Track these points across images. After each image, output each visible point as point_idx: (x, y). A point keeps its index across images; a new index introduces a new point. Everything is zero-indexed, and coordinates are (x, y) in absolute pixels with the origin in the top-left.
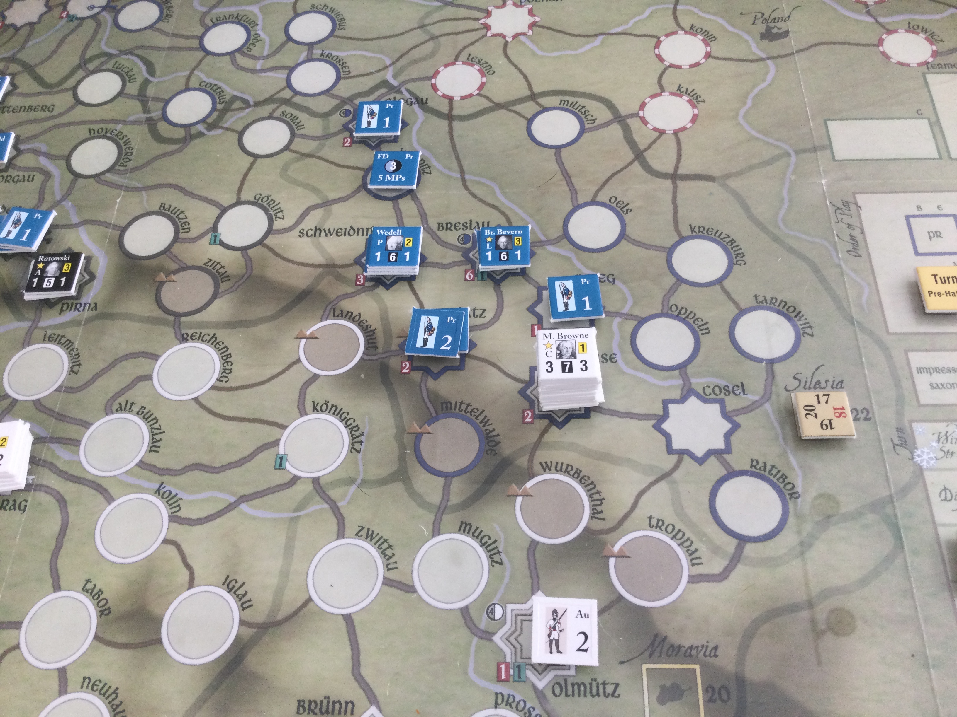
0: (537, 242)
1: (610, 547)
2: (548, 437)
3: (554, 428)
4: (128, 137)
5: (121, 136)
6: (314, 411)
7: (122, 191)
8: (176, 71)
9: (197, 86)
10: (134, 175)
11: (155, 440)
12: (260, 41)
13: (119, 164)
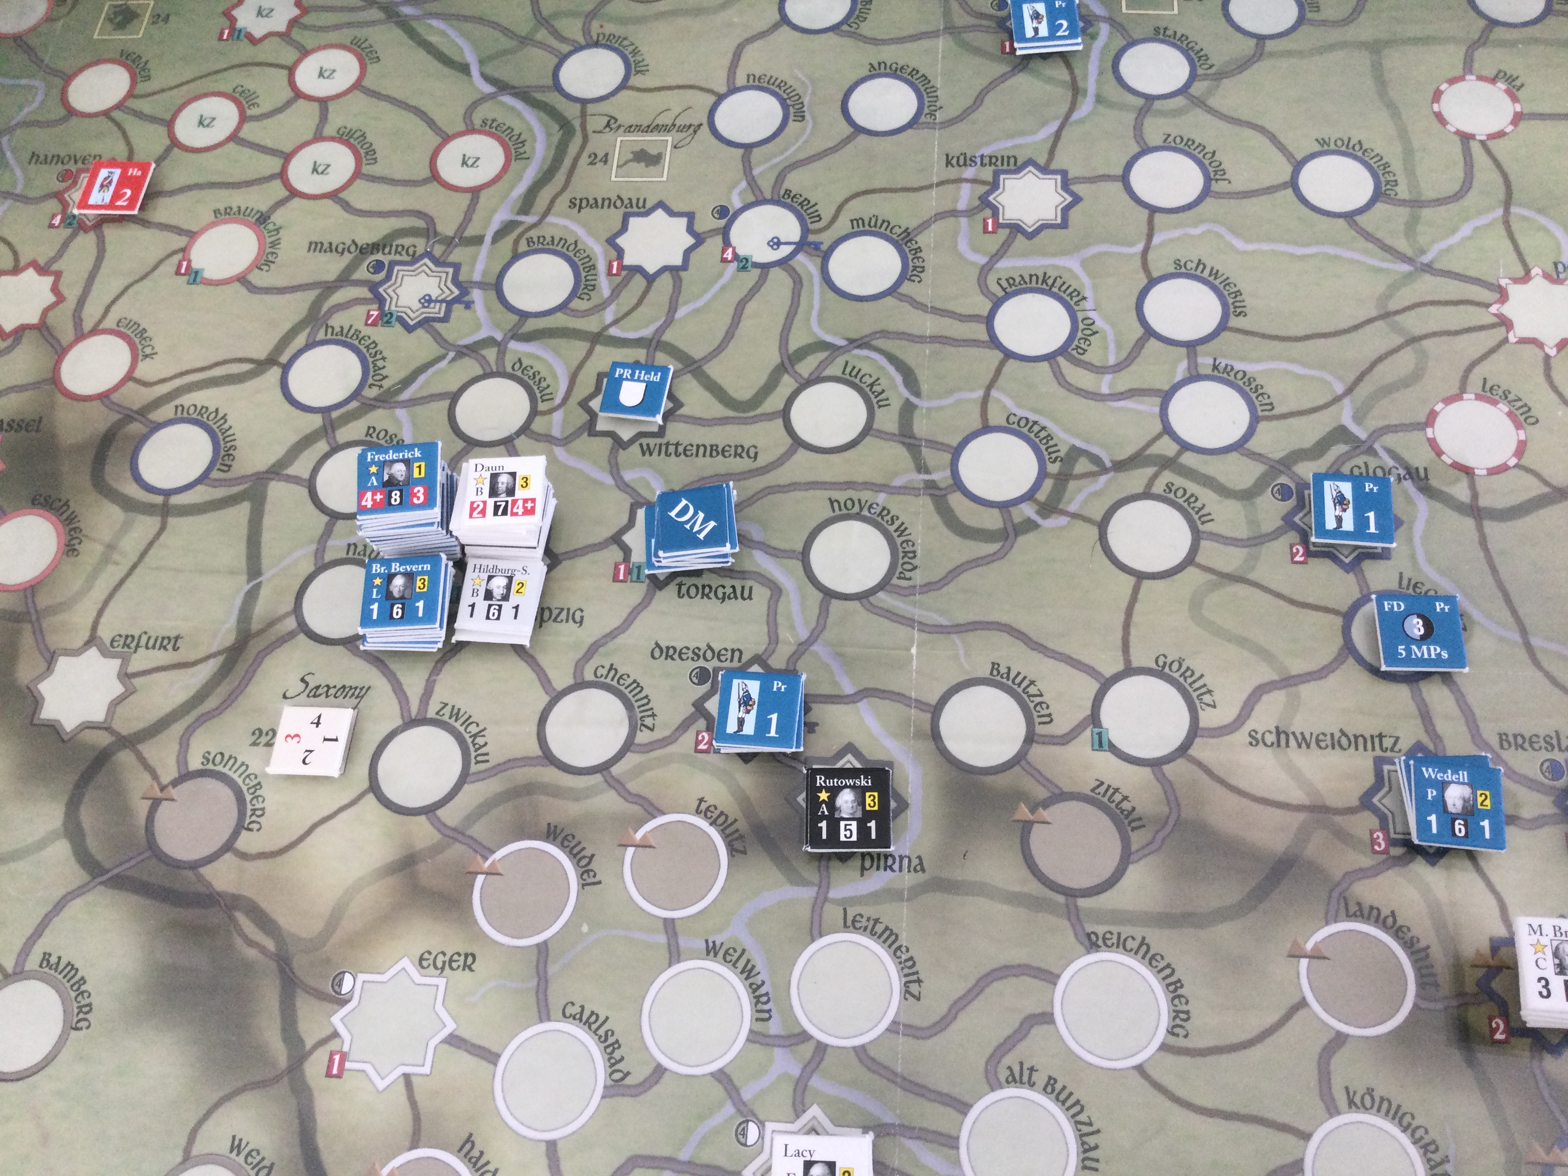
4: (902, 520)
5: (888, 518)
6: (1350, 1107)
7: (916, 632)
8: (960, 389)
9: (1004, 424)
10: (929, 598)
11: (1086, 1147)
12: (1097, 332)
13: (897, 575)
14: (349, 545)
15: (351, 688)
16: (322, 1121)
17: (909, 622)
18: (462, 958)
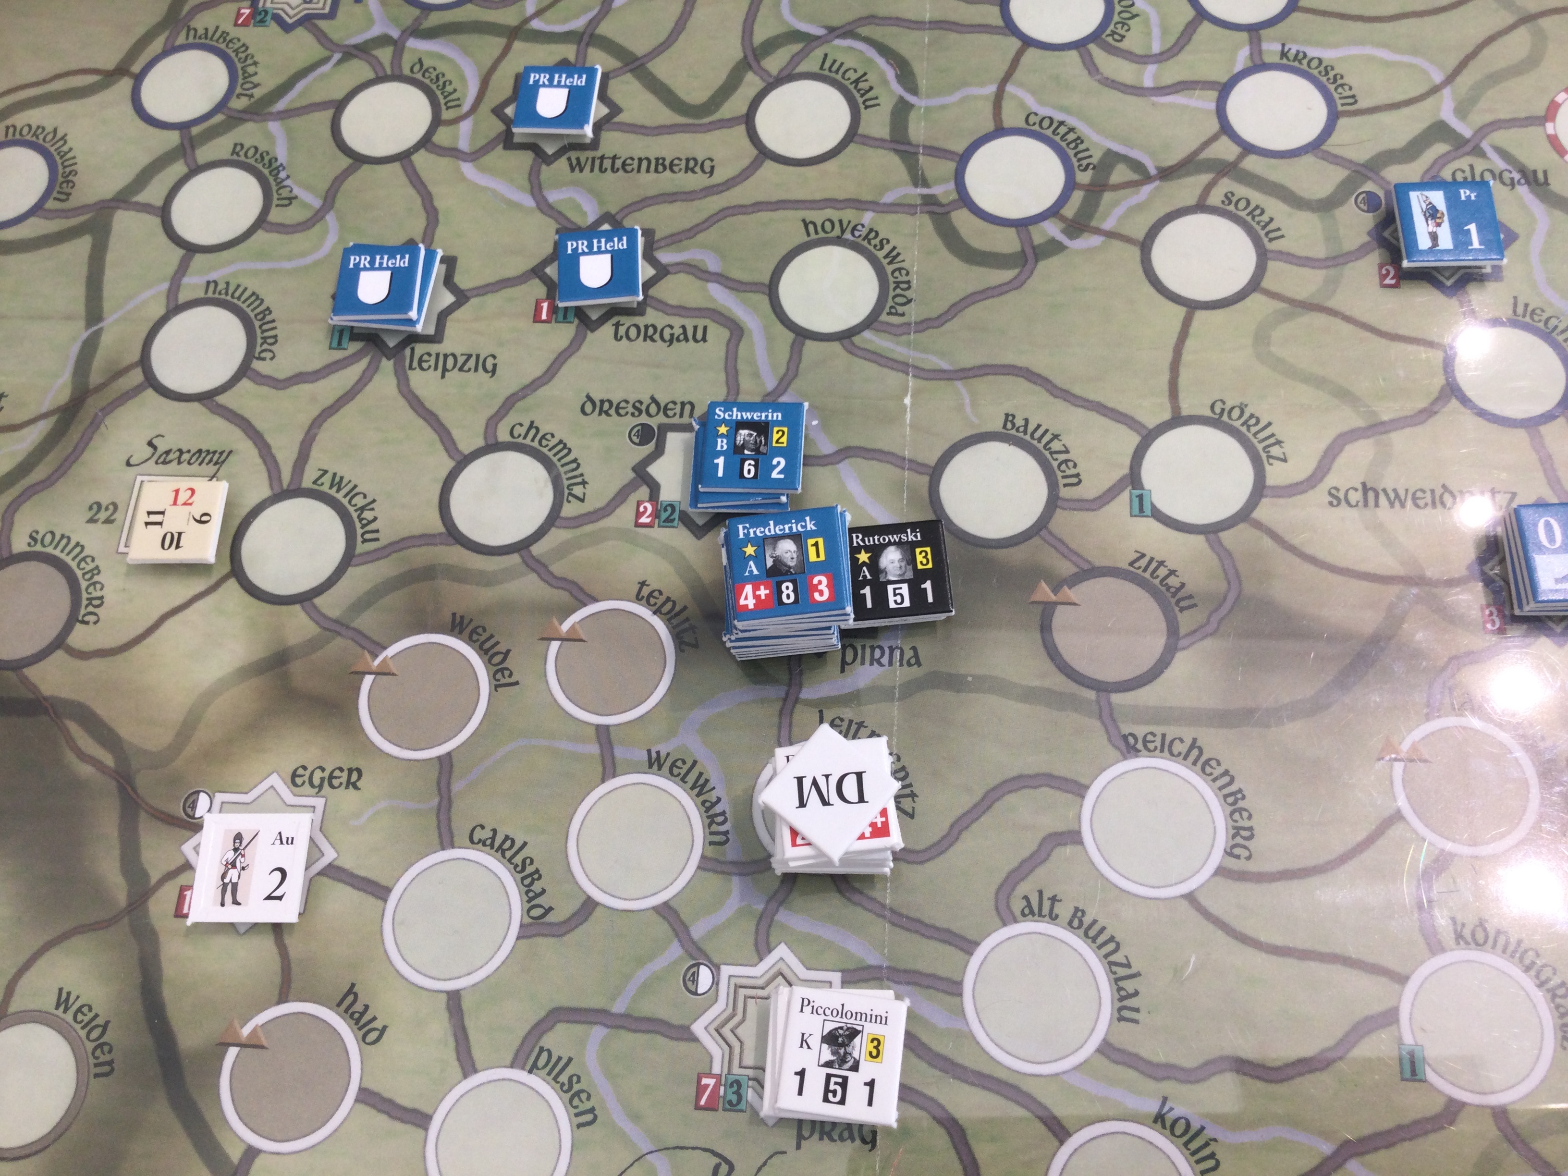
4: (893, 244)
5: (876, 241)
6: (1458, 944)
7: (910, 378)
8: (965, 84)
9: (1022, 124)
10: (926, 337)
11: (1123, 993)
12: (1137, 15)
13: (887, 310)
14: (208, 283)
15: (208, 452)
16: (169, 970)
17: (903, 367)
18: (345, 775)
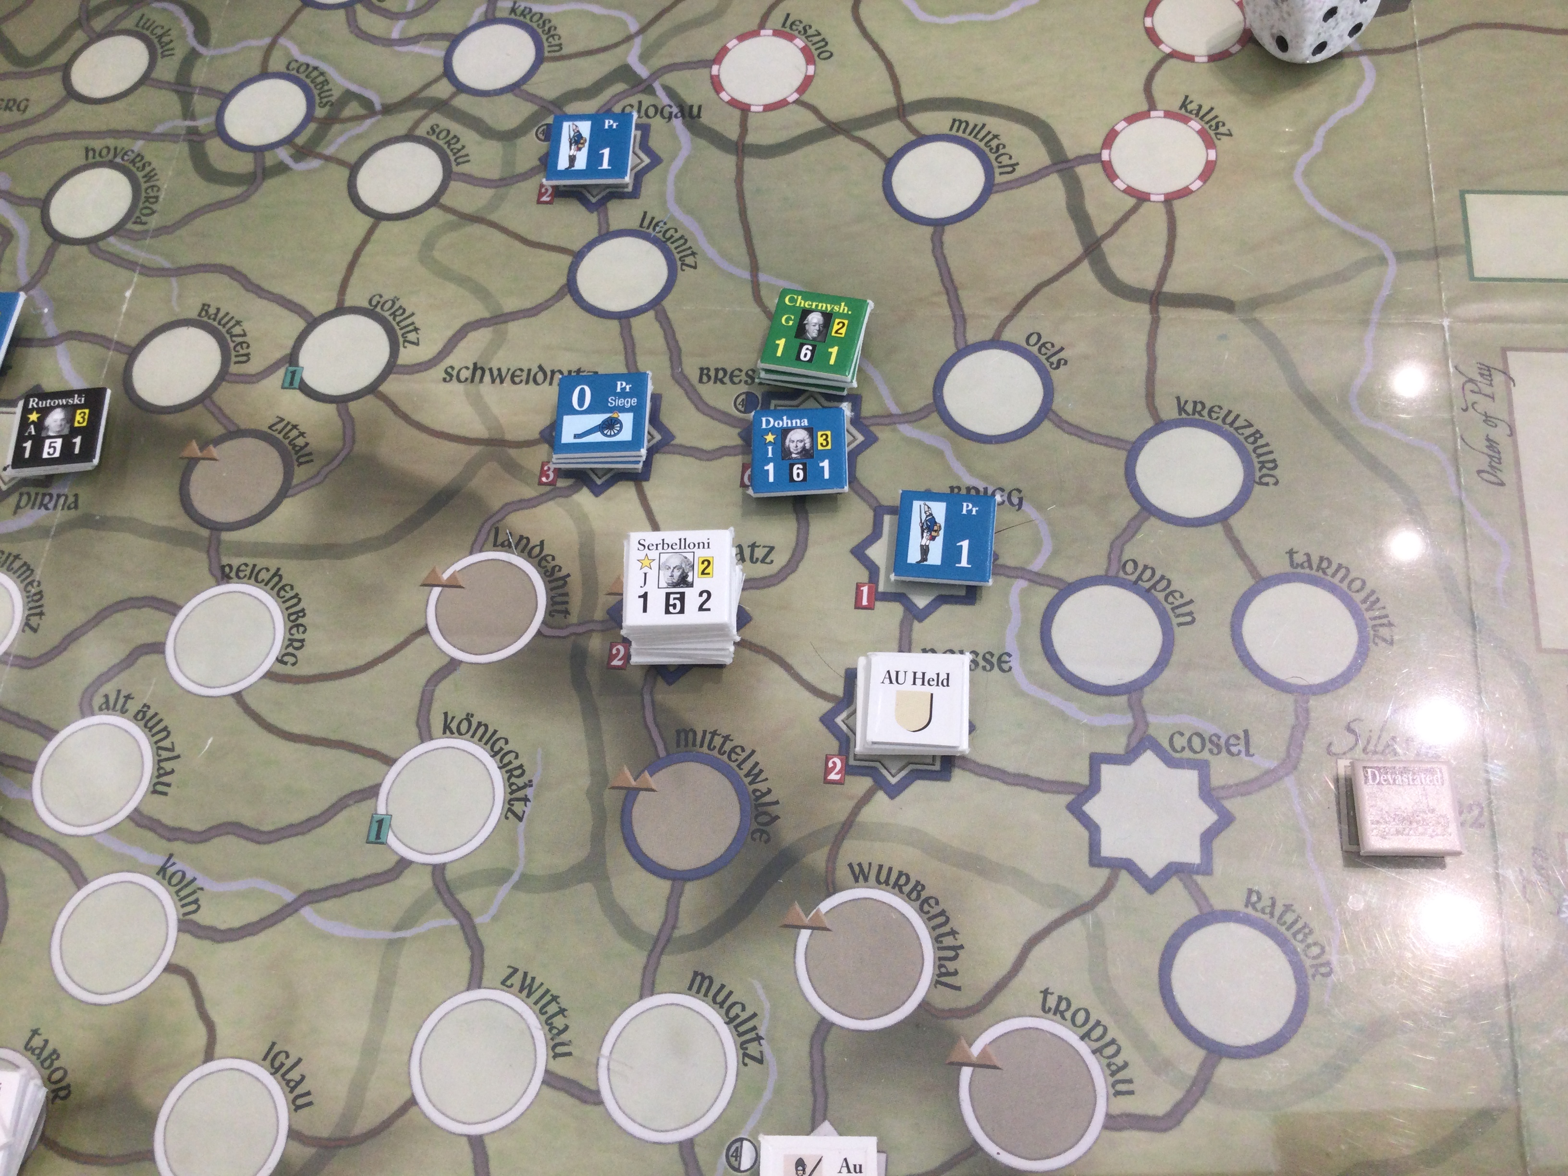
0: (883, 417)
1: (966, 1045)
2: (868, 814)
3: (881, 796)
4: (153, 166)
5: (140, 164)
6: (445, 733)
7: (136, 275)
8: (246, 37)
9: (283, 69)
10: (157, 242)
11: (162, 772)
